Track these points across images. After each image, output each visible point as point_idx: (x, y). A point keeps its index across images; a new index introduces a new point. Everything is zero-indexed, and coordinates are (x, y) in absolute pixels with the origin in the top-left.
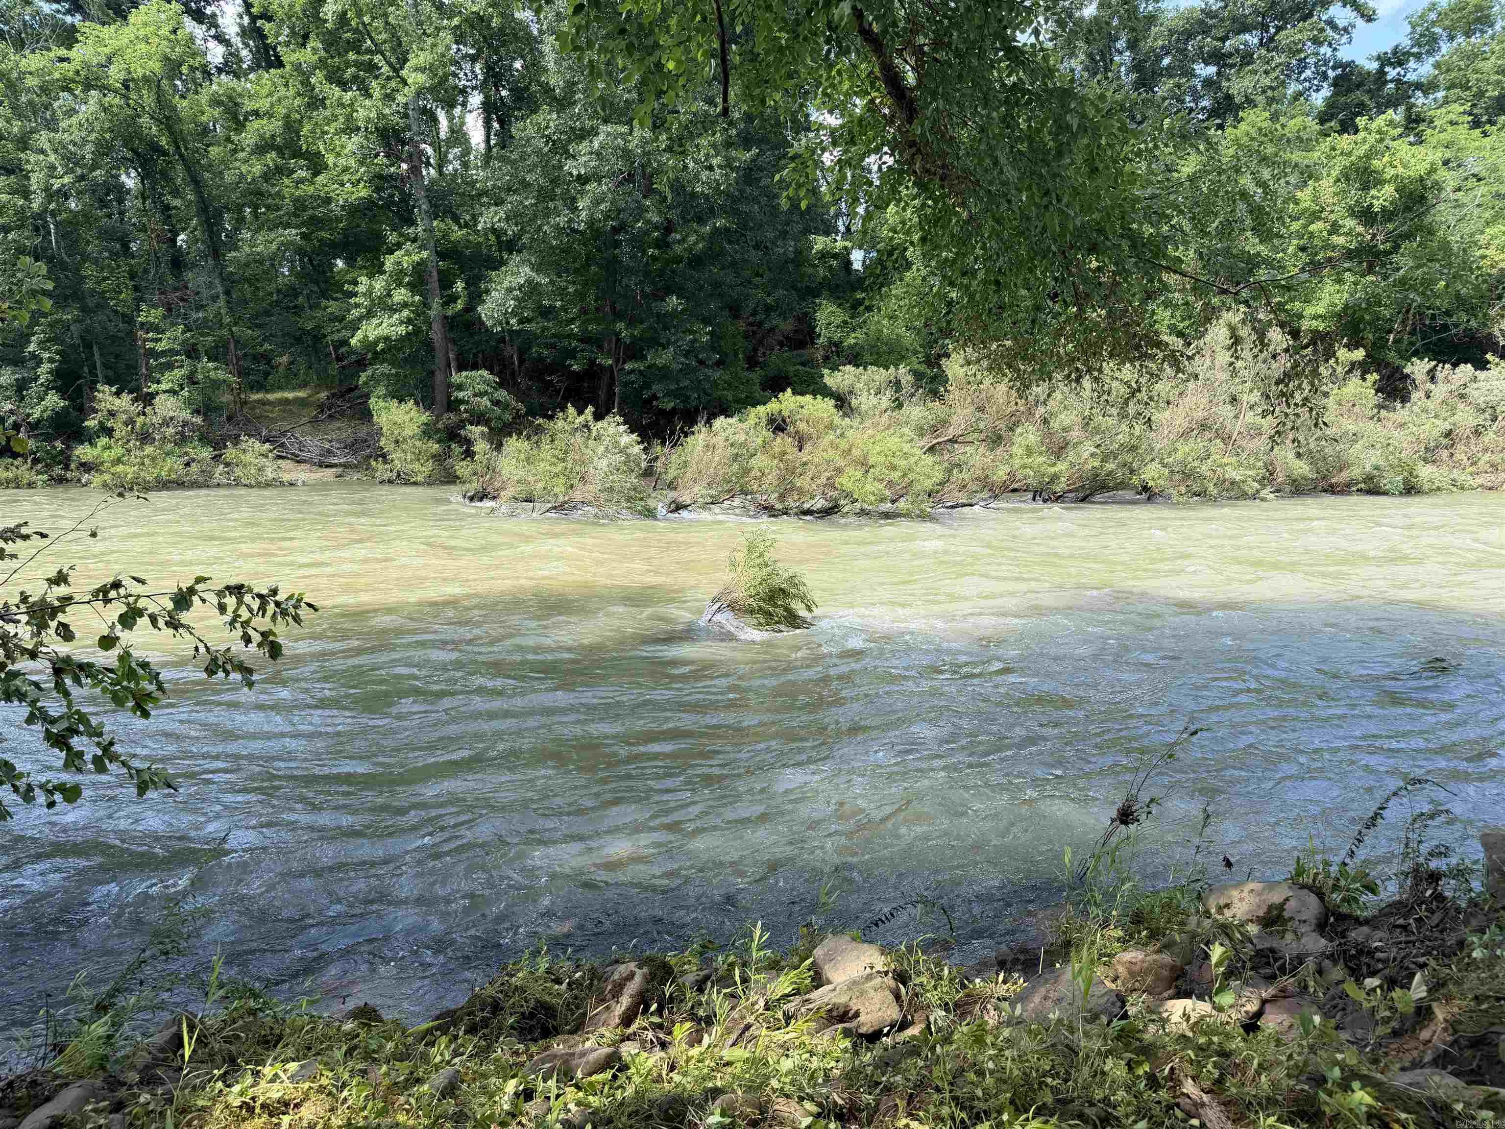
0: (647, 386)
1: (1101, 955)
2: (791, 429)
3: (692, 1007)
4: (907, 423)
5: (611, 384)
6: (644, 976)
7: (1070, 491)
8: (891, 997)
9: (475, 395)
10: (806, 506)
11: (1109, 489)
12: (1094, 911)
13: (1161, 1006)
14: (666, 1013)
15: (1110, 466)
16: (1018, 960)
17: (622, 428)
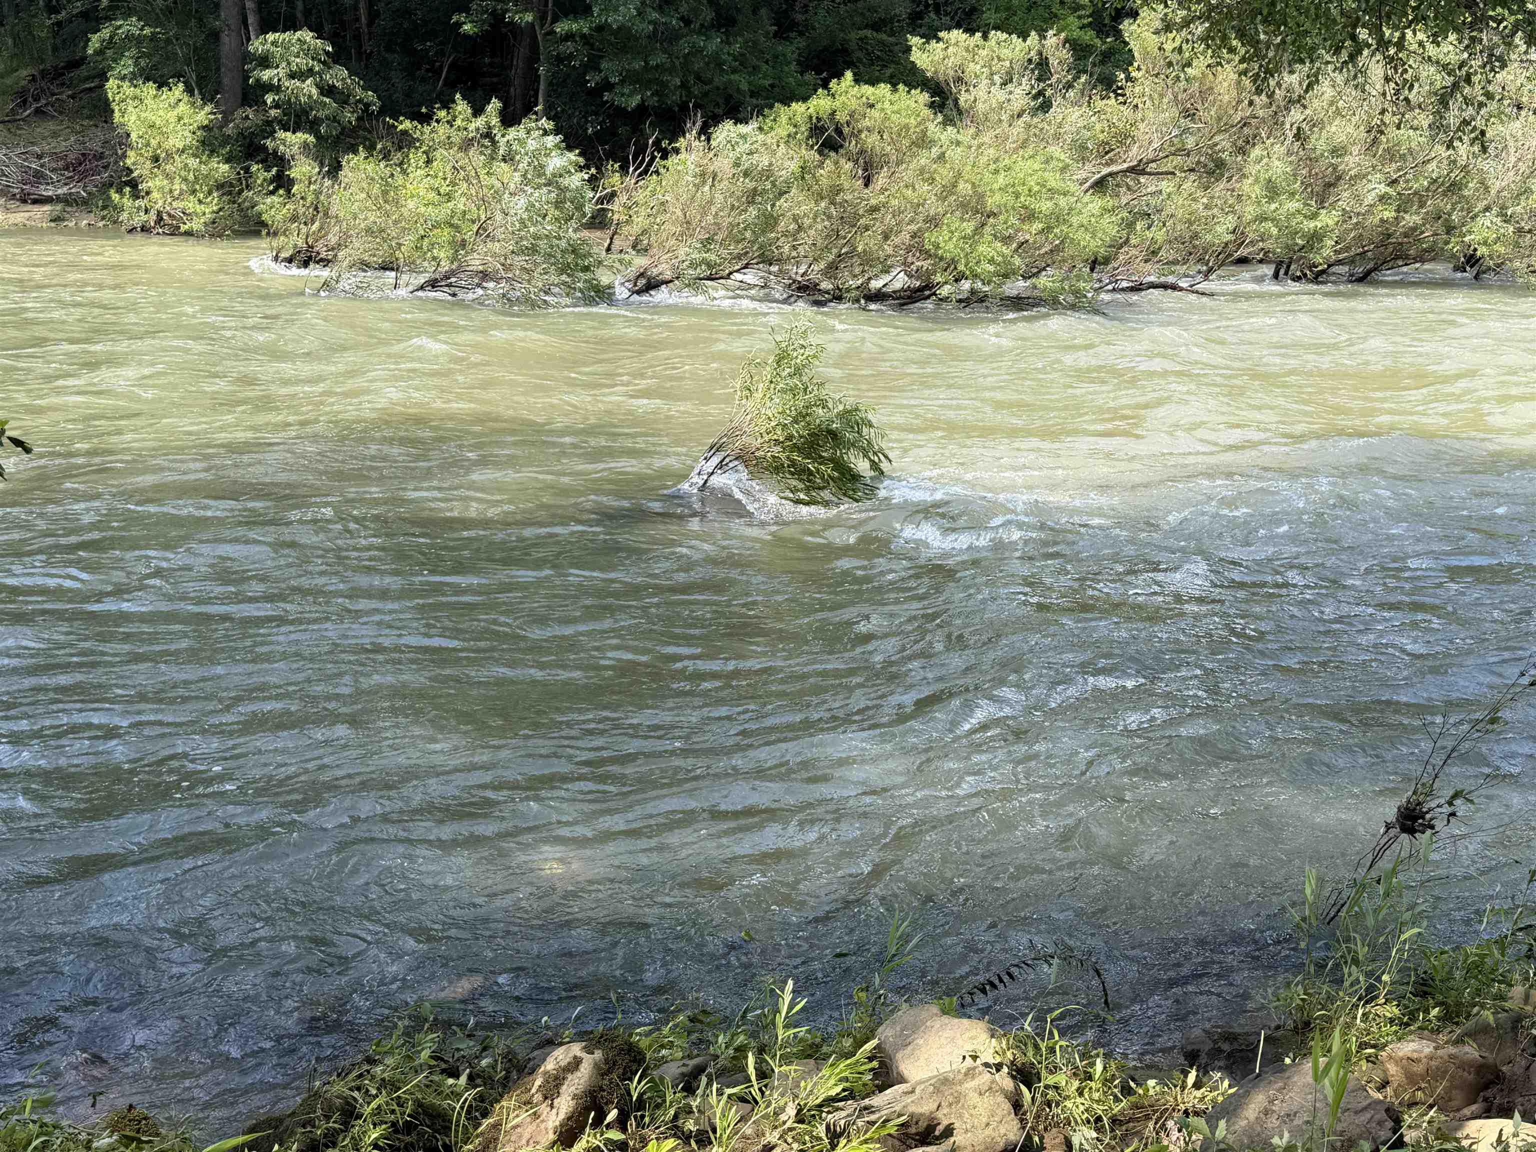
0: (593, 65)
1: (1362, 1046)
2: (852, 146)
3: (676, 1117)
4: (1057, 137)
5: (533, 58)
6: (596, 1065)
7: (1339, 262)
8: (1007, 1106)
9: (292, 76)
10: (876, 284)
11: (1408, 259)
12: (1352, 973)
13: (1457, 1129)
14: (632, 1123)
15: (1411, 219)
16: (1220, 1051)
17: (551, 140)
